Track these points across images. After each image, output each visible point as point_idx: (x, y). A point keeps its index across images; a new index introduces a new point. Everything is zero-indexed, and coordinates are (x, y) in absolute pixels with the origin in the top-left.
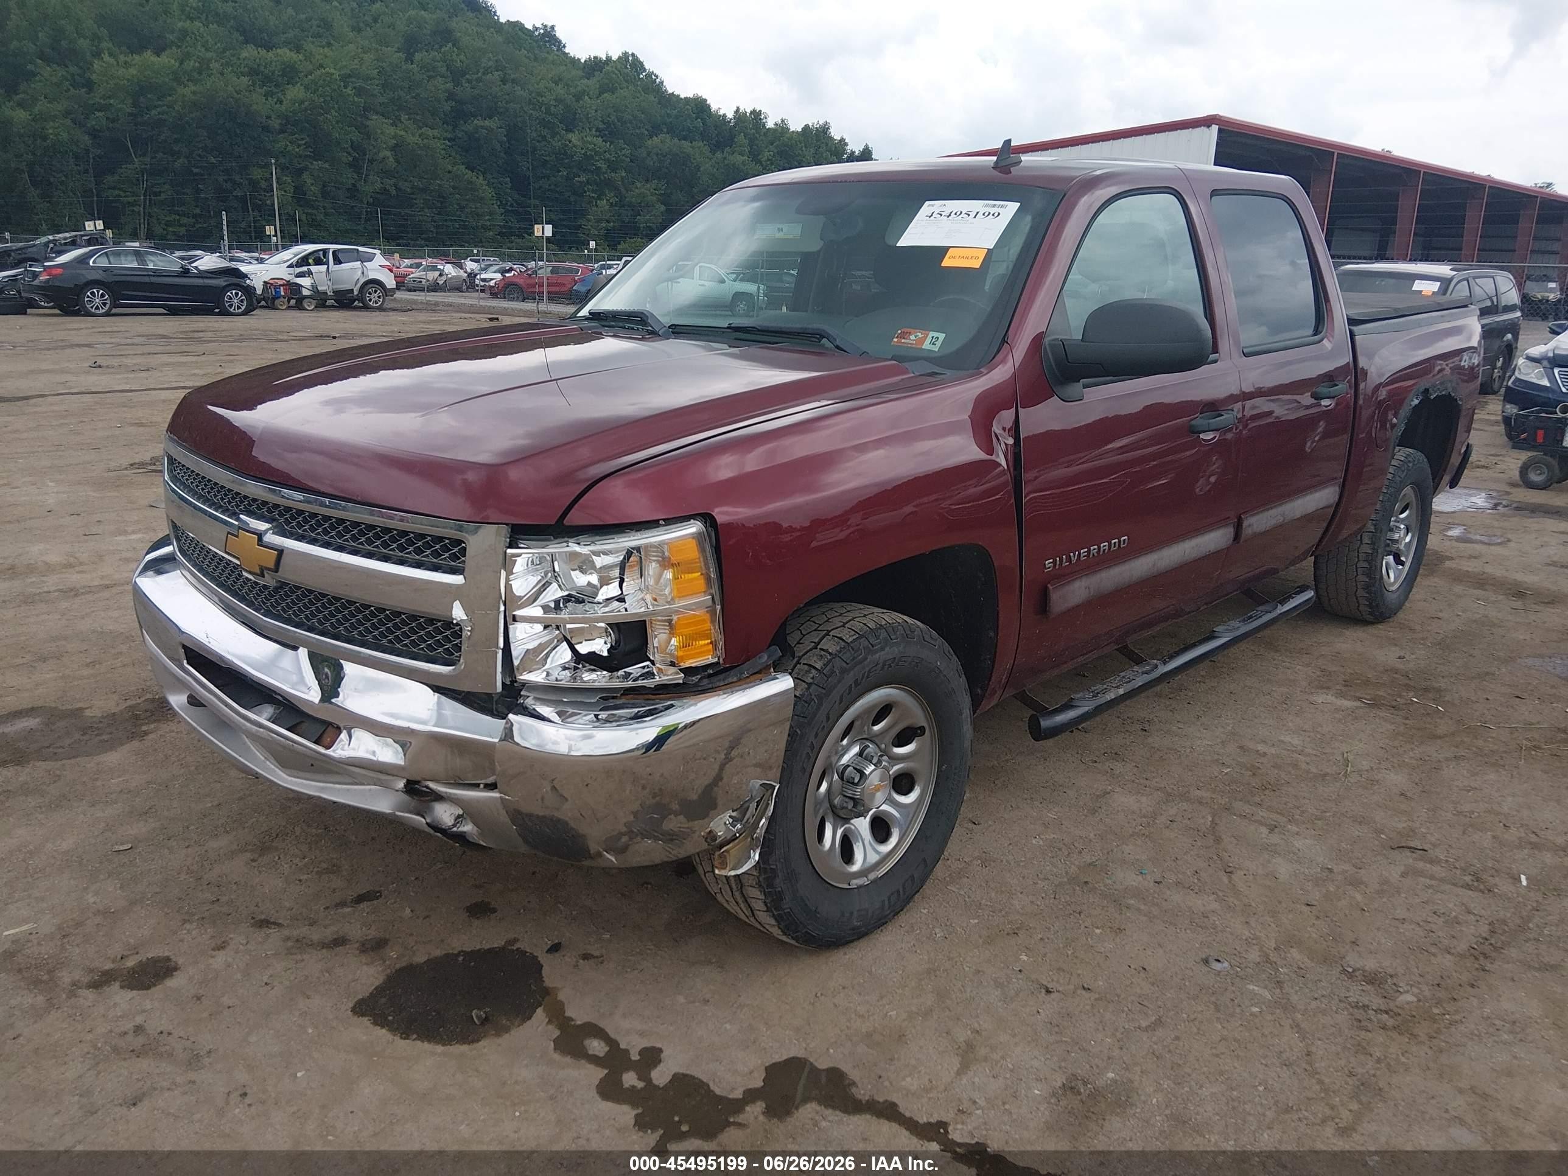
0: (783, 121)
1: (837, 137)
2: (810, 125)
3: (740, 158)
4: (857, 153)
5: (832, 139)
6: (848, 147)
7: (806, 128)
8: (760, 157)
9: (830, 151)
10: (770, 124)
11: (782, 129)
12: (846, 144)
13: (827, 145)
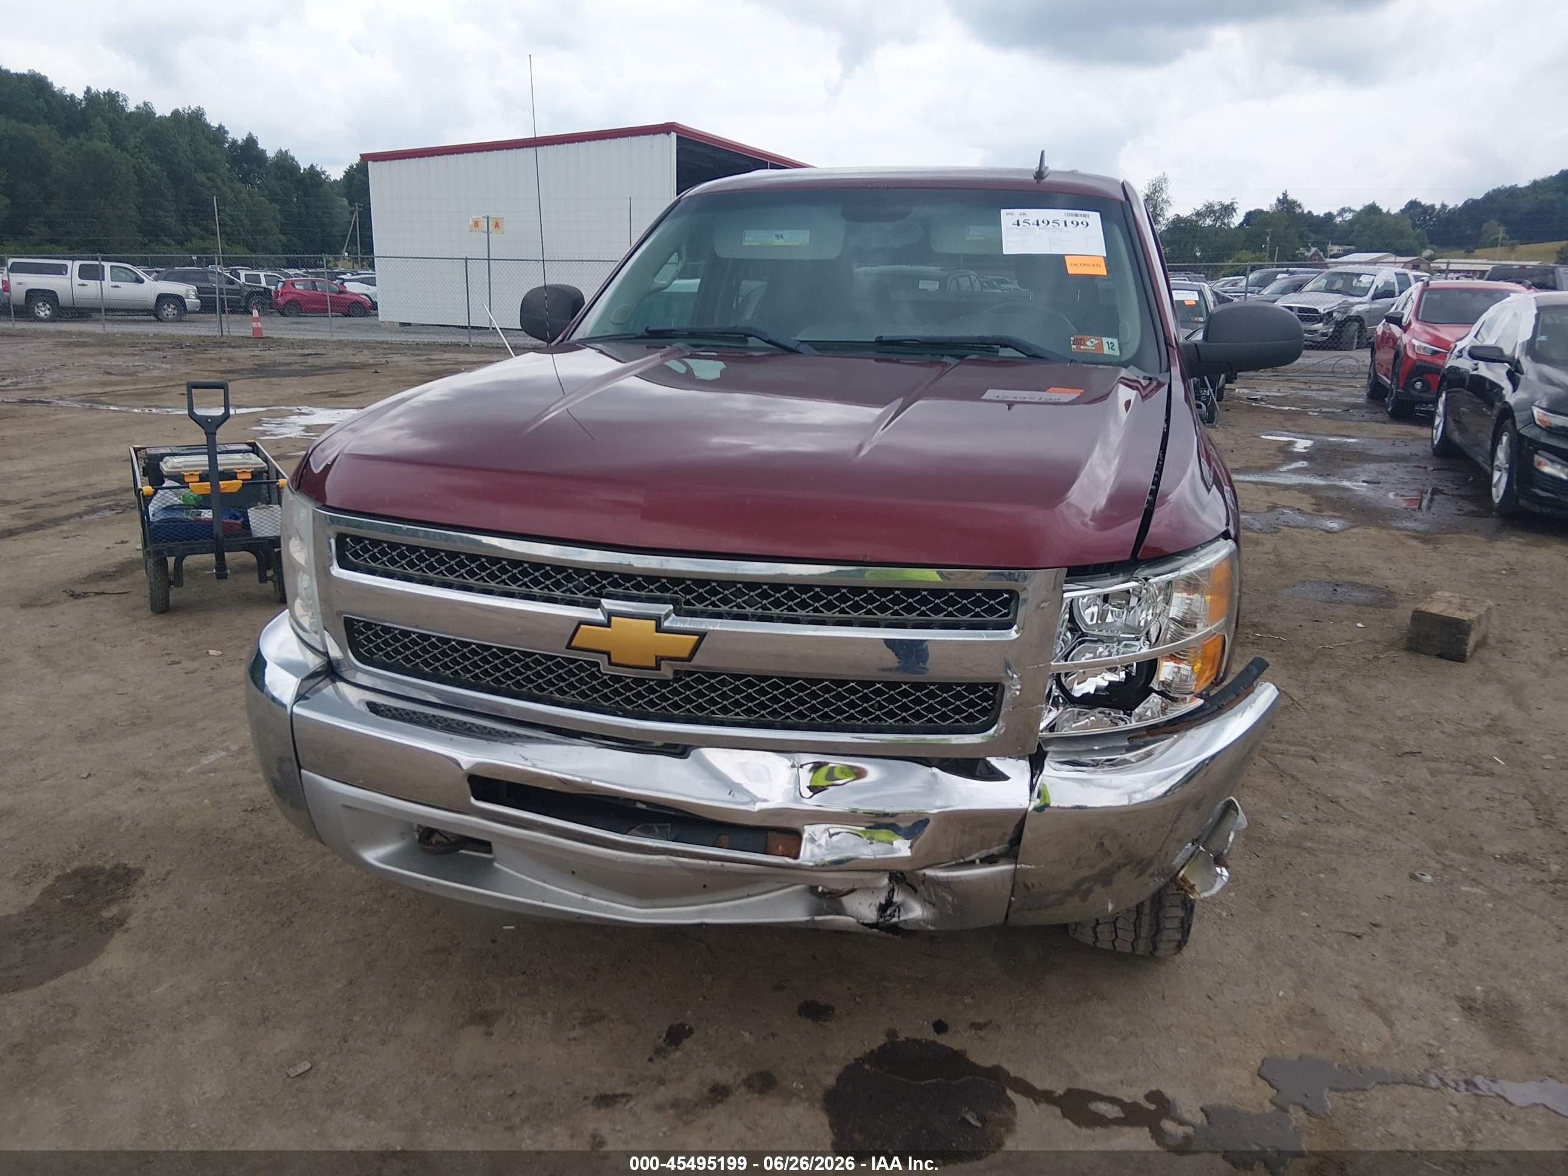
0: (145, 104)
1: (215, 124)
2: (181, 110)
3: (100, 144)
4: (240, 142)
5: (208, 126)
6: (229, 136)
7: (176, 113)
8: (126, 143)
9: (208, 139)
10: (131, 107)
11: (145, 114)
12: (227, 132)
13: (203, 132)
